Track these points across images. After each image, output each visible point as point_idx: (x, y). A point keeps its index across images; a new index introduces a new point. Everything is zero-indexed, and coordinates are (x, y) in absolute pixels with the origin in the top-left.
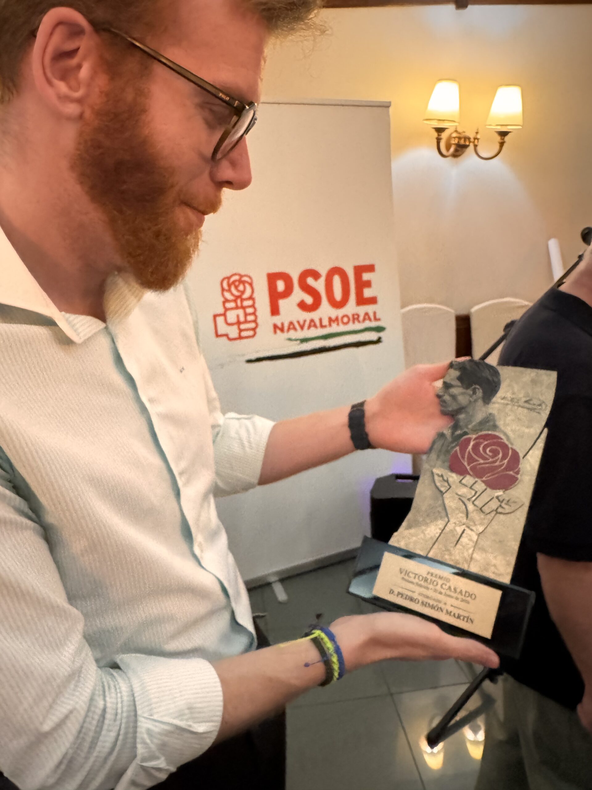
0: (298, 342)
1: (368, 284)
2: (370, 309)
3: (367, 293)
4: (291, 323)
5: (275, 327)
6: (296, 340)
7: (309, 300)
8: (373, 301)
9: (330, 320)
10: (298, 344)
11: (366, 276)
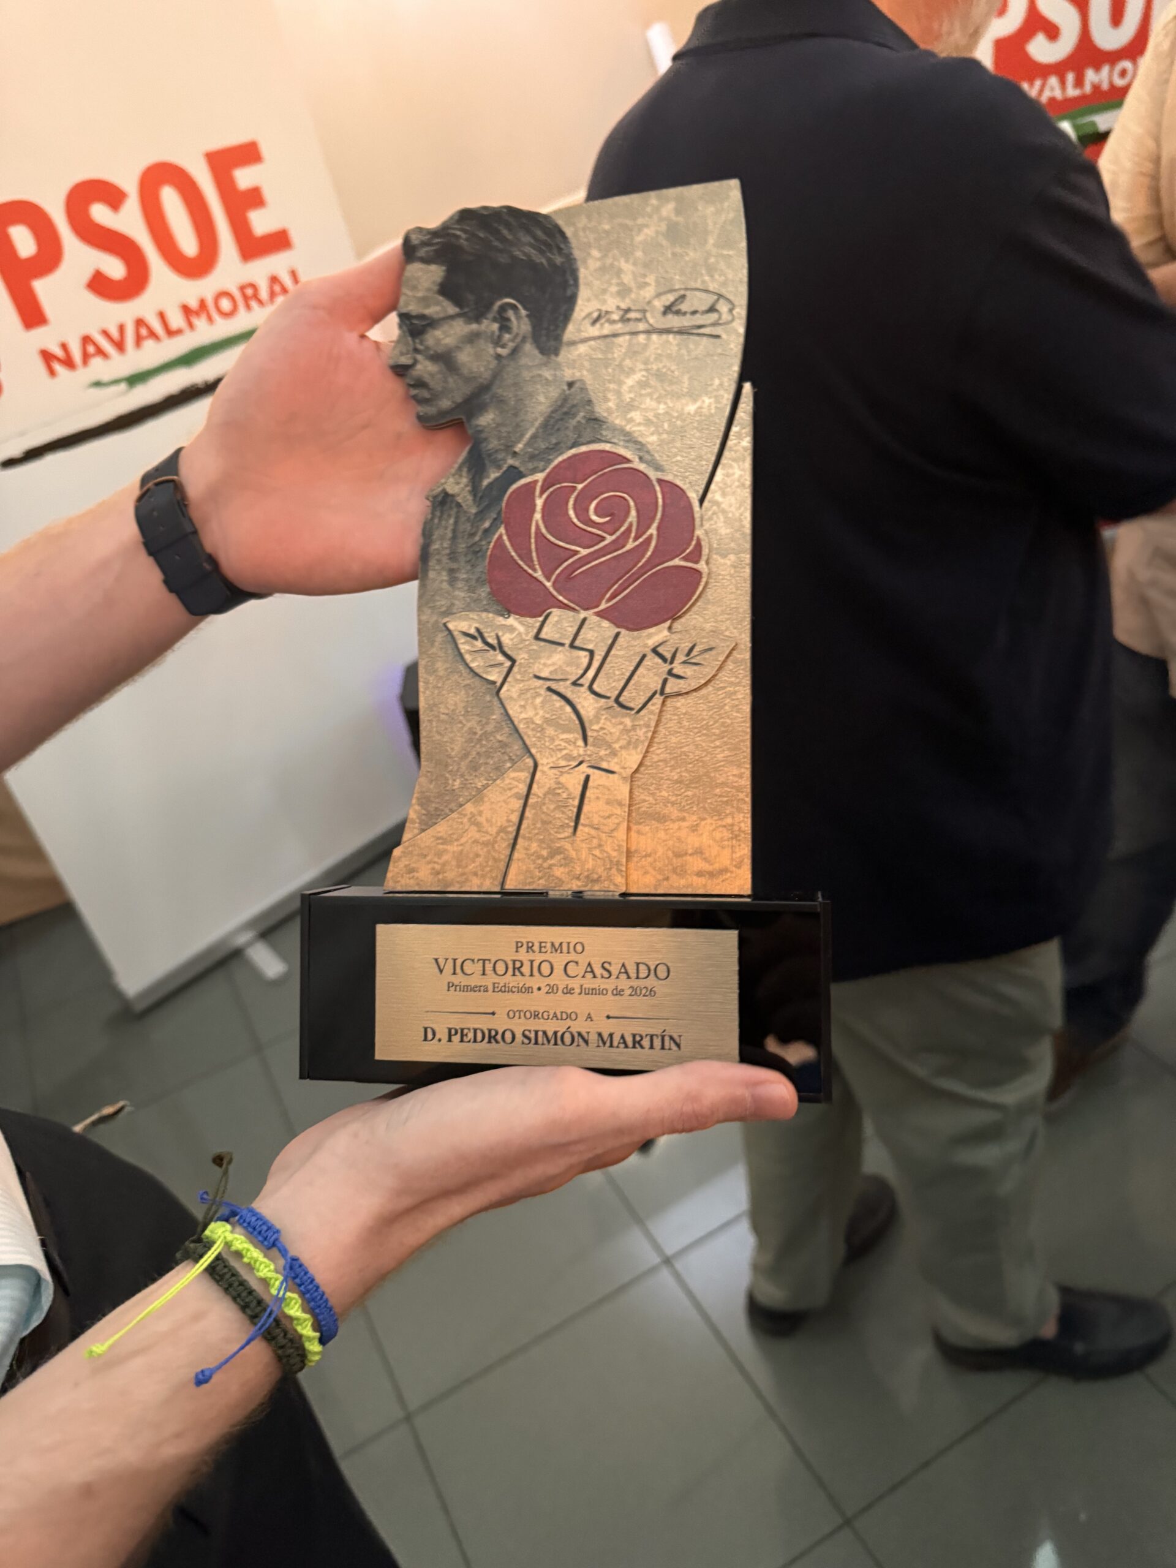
0: (123, 386)
1: (255, 198)
2: (276, 264)
3: (261, 222)
4: (86, 340)
5: (47, 356)
6: (116, 382)
7: (115, 268)
8: (279, 241)
9: (186, 310)
10: (124, 393)
11: (244, 177)
